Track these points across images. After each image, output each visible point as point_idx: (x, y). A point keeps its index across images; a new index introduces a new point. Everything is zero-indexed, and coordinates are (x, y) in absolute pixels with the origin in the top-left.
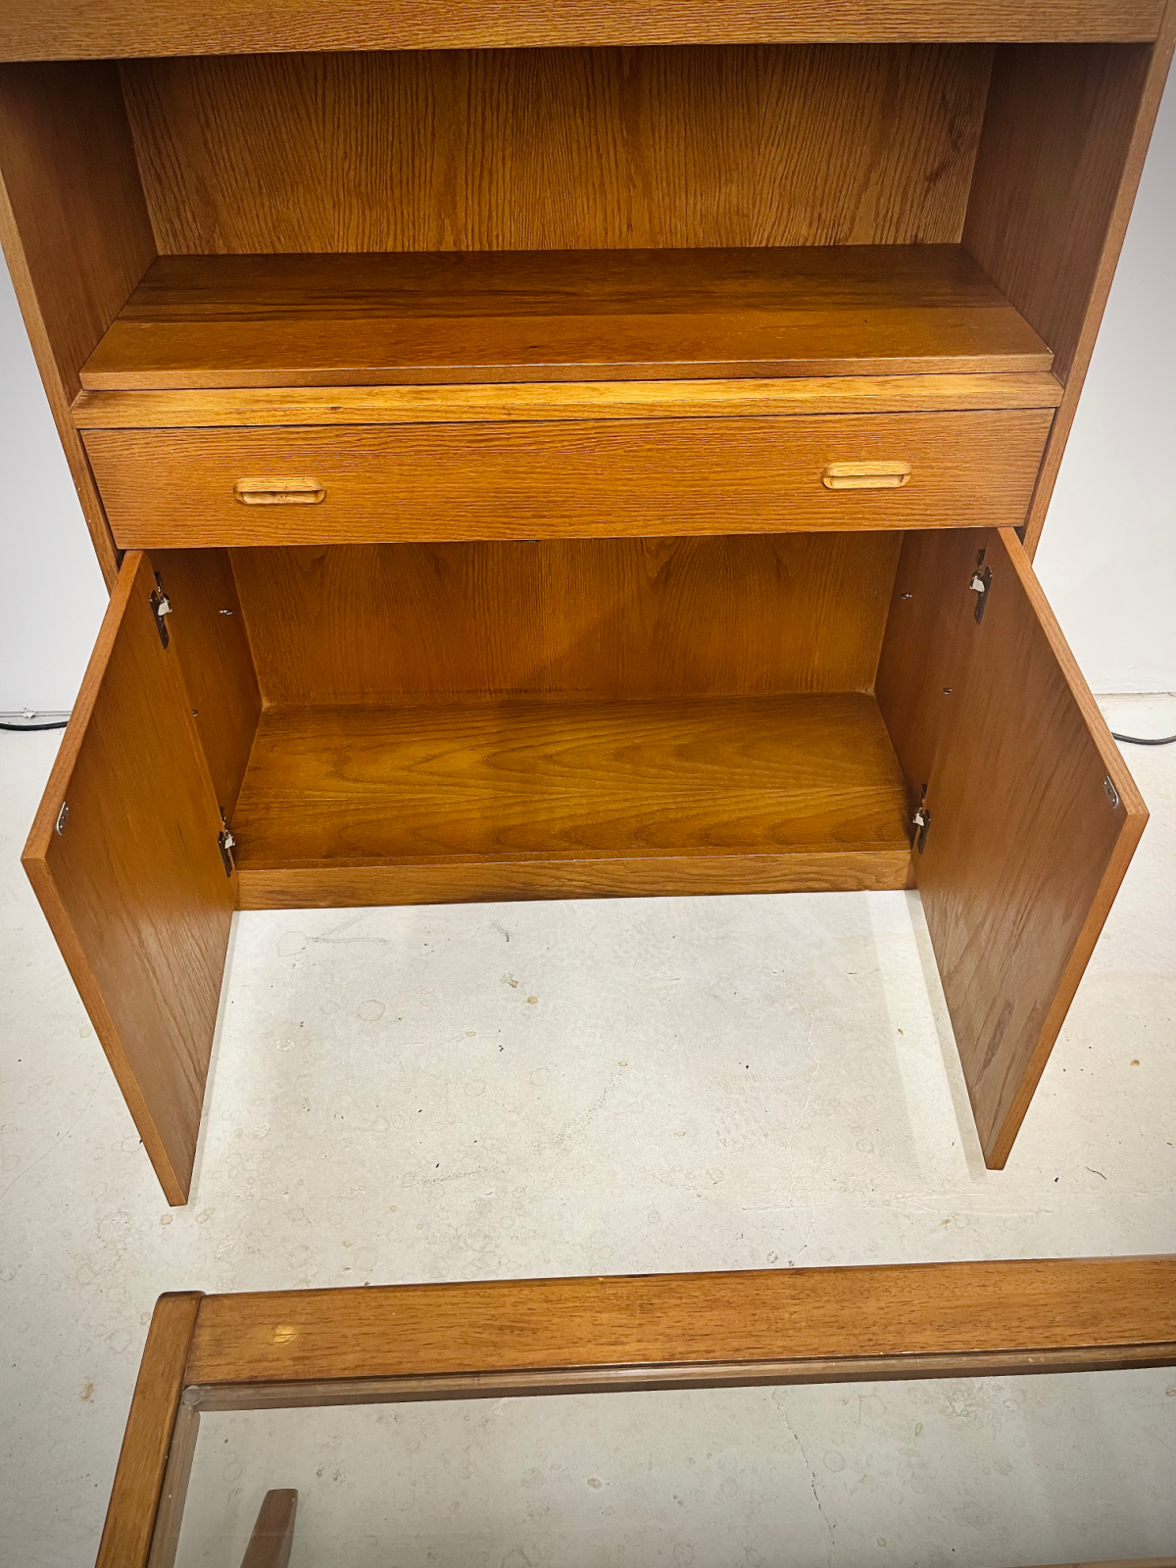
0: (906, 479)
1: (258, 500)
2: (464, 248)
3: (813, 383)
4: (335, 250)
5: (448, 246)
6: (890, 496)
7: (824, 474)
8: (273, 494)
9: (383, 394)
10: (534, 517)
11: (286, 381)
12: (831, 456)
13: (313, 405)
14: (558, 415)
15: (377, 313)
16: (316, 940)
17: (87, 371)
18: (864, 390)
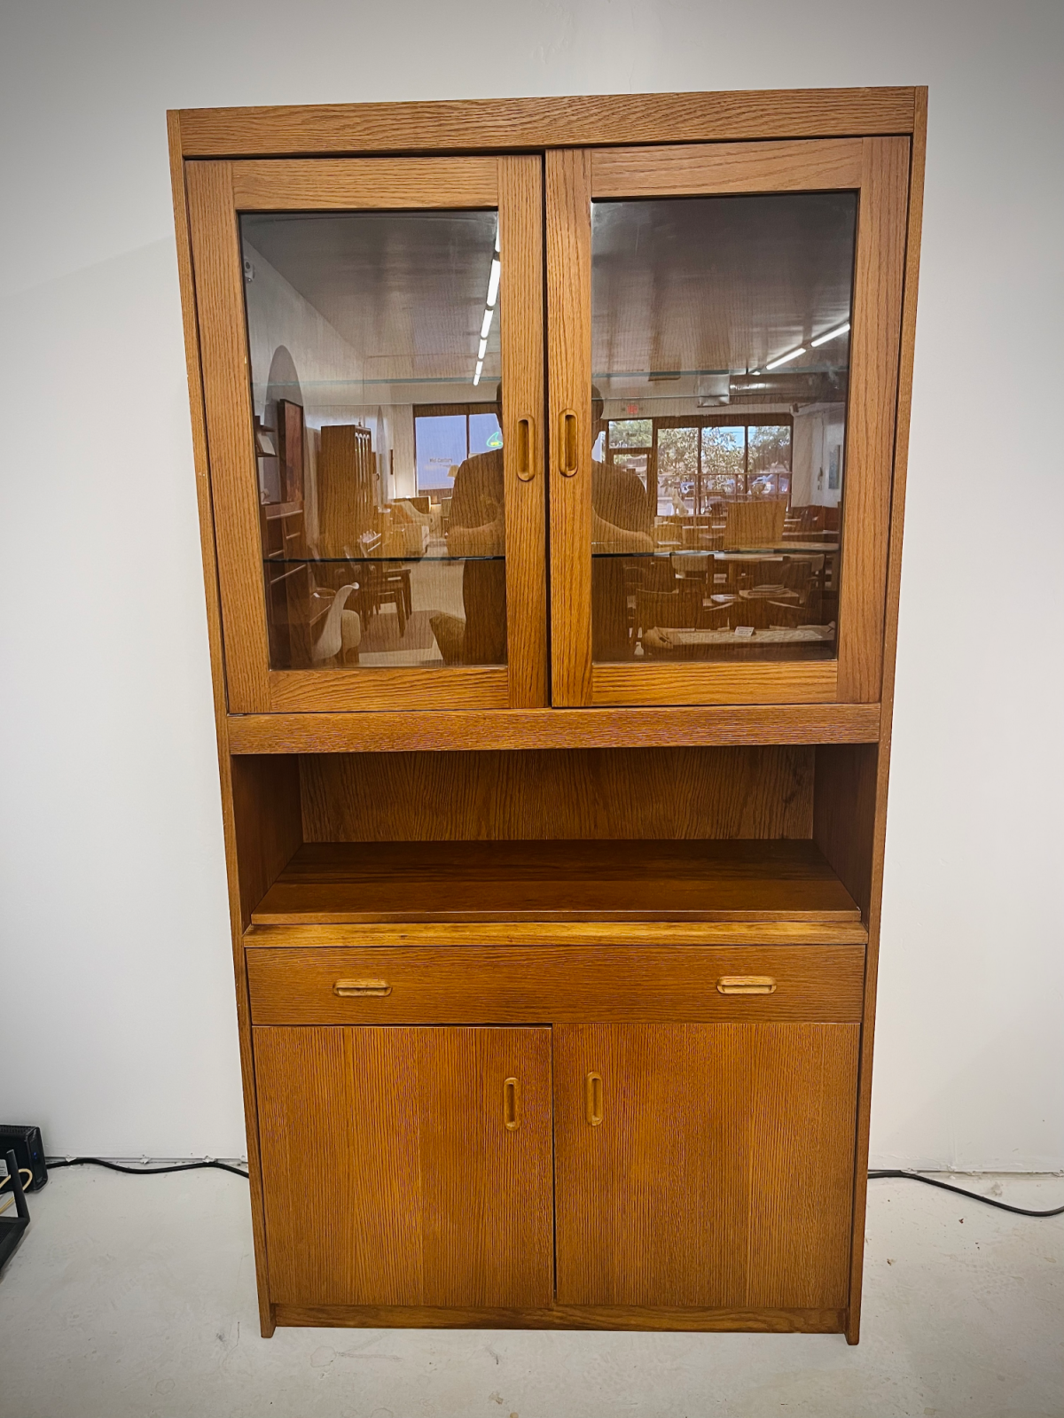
0: (774, 988)
1: (348, 994)
2: (493, 839)
3: (704, 925)
4: (413, 840)
5: (483, 837)
6: (764, 999)
7: (718, 983)
8: (358, 989)
9: (434, 928)
10: (526, 1007)
11: (376, 920)
12: (721, 972)
13: (390, 935)
14: (540, 942)
15: (436, 879)
16: (343, 1355)
17: (256, 913)
18: (739, 930)
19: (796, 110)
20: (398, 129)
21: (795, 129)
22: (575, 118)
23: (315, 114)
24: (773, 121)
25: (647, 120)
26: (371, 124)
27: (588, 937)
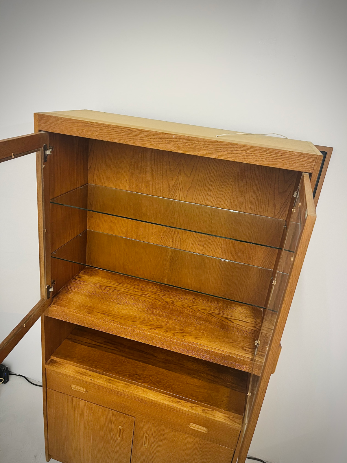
0: (207, 432)
1: (74, 389)
7: (189, 424)
10: (127, 410)
12: (191, 421)
13: (88, 378)
17: (52, 355)
21: (263, 163)
22: (177, 143)
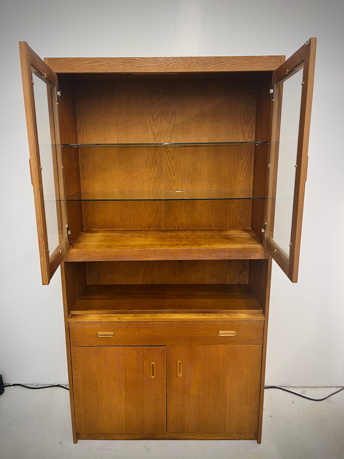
0: (235, 334)
1: (101, 336)
2: (148, 284)
3: (214, 315)
4: (122, 284)
5: (144, 283)
6: (232, 338)
7: (218, 333)
8: (104, 335)
9: (128, 316)
10: (158, 340)
11: (110, 313)
12: (219, 329)
13: (115, 318)
14: (162, 320)
15: (129, 298)
18: (225, 316)
19: (244, 63)
20: (118, 66)
21: (244, 69)
22: (175, 64)
23: (92, 60)
24: (237, 66)
25: (197, 65)
26: (110, 64)
27: (178, 319)
